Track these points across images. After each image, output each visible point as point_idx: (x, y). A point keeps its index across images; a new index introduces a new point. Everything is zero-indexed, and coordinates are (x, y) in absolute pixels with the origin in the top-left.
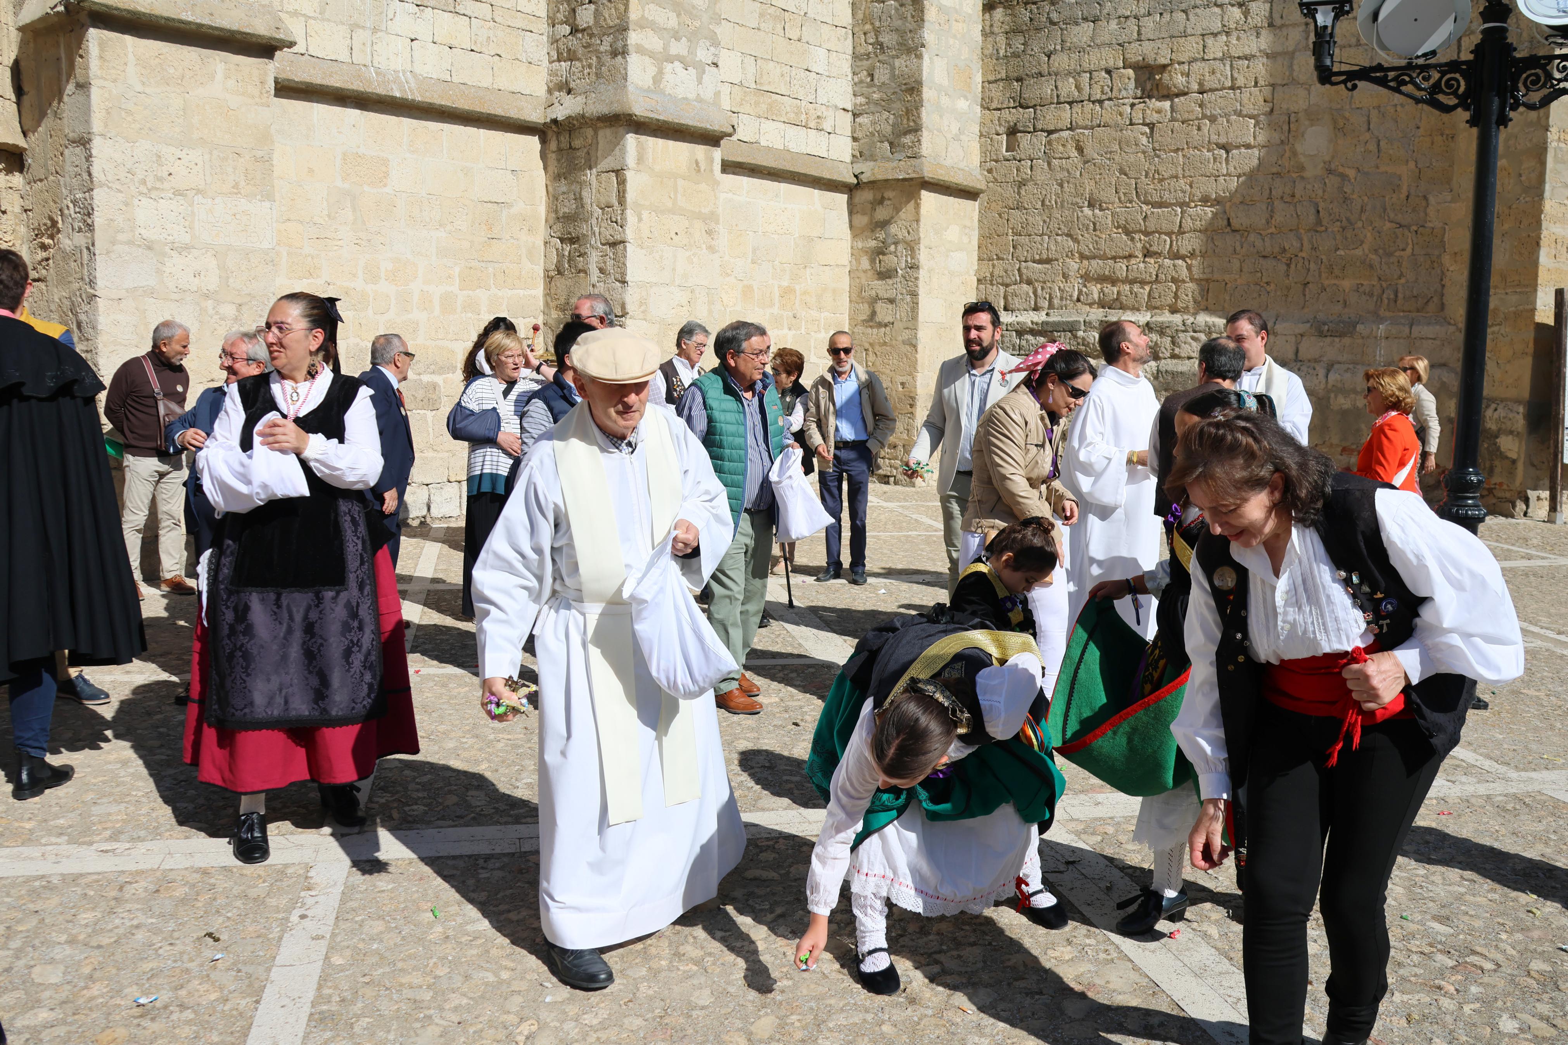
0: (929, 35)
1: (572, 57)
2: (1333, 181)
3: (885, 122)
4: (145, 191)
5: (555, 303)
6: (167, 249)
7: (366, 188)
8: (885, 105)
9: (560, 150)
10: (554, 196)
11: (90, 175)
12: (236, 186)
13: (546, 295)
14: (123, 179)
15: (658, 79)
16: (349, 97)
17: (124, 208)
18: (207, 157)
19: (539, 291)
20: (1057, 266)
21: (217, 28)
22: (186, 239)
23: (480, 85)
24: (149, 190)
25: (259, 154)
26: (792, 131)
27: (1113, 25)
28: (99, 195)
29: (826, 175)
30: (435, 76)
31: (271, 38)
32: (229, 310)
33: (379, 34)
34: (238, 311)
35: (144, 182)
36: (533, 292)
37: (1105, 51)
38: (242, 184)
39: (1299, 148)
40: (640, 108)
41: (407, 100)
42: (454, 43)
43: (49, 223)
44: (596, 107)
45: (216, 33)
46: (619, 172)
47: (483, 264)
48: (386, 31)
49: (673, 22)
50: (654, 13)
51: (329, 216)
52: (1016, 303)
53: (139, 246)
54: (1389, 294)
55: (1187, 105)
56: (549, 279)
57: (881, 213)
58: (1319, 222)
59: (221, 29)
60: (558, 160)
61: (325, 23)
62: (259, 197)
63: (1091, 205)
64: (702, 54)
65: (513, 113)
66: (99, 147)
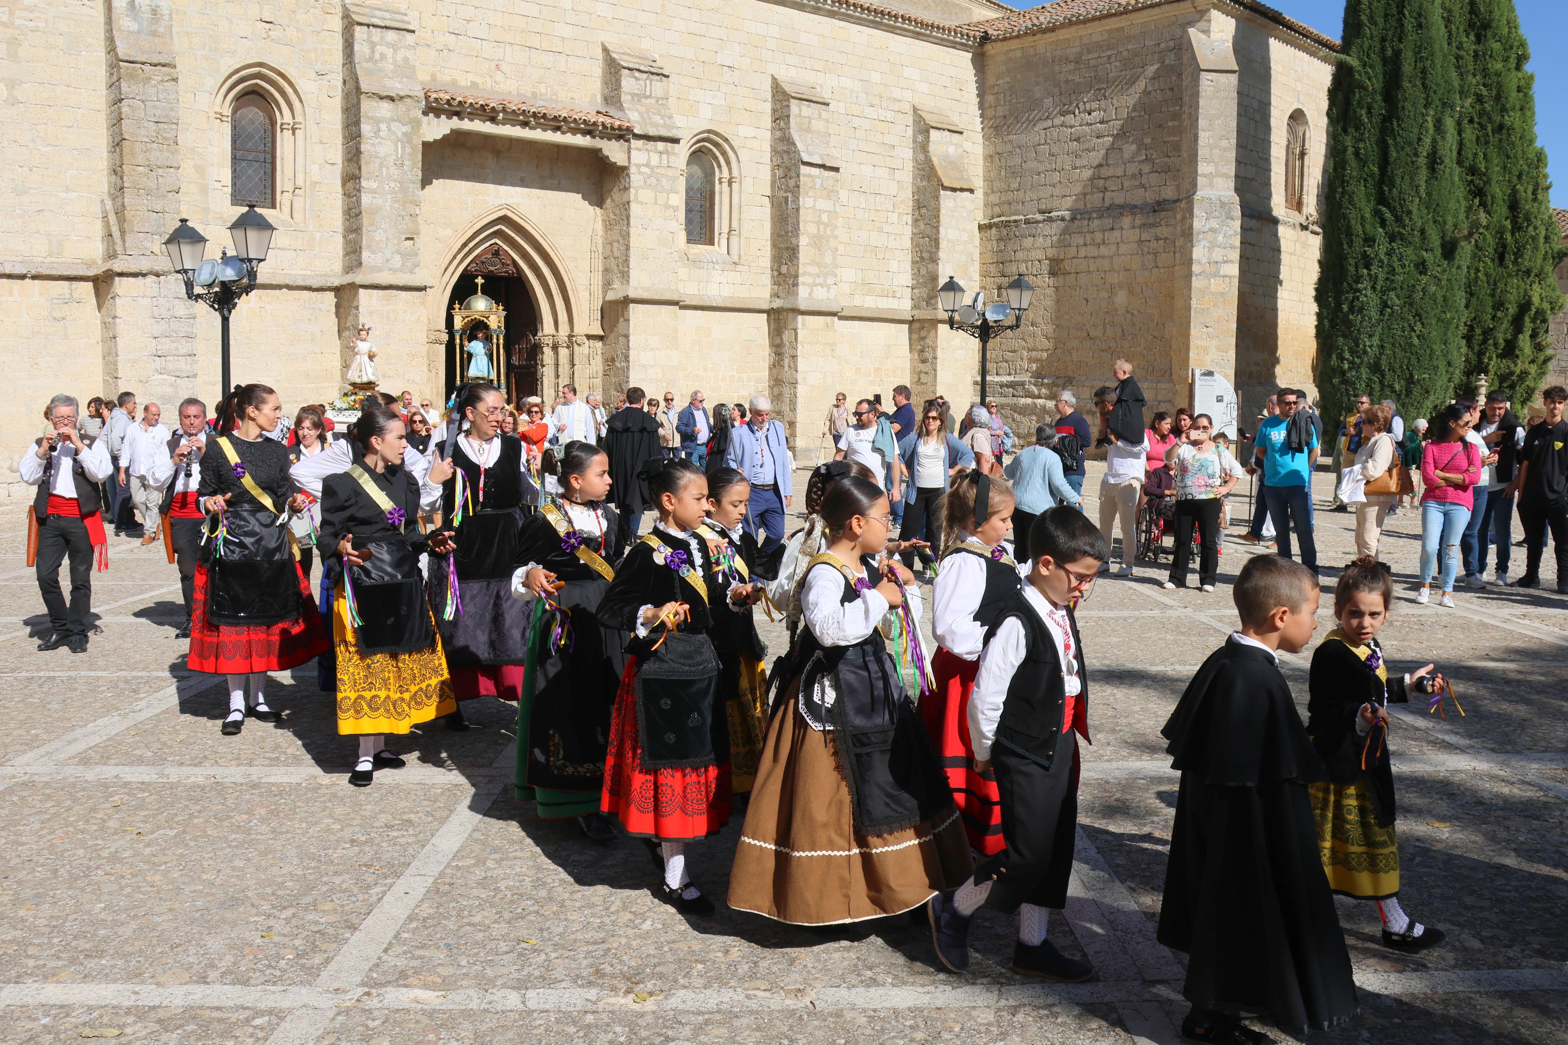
0: (941, 254)
1: (779, 285)
2: (1129, 316)
3: (924, 292)
4: (643, 350)
6: (649, 367)
7: (704, 339)
8: (924, 285)
9: (775, 320)
10: (772, 337)
11: (628, 346)
12: (668, 346)
13: (770, 375)
14: (637, 346)
15: (810, 294)
16: (699, 308)
17: (638, 355)
18: (659, 338)
19: (767, 373)
20: (1018, 354)
22: (654, 363)
23: (745, 296)
25: (675, 336)
26: (880, 299)
27: (1041, 240)
28: (631, 351)
29: (897, 317)
30: (727, 296)
31: (677, 300)
32: (665, 385)
33: (709, 283)
35: (642, 347)
37: (1038, 251)
39: (1116, 300)
40: (802, 307)
41: (718, 307)
42: (735, 282)
43: (611, 358)
44: (787, 305)
45: (662, 300)
46: (795, 330)
47: (745, 364)
48: (711, 282)
49: (817, 271)
50: (809, 269)
51: (691, 350)
52: (1001, 371)
53: (641, 366)
54: (1151, 369)
55: (1070, 279)
56: (770, 369)
57: (923, 334)
58: (1124, 335)
59: (665, 300)
60: (773, 324)
61: (691, 282)
62: (675, 349)
63: (1032, 325)
64: (830, 281)
65: (757, 307)
66: (631, 338)
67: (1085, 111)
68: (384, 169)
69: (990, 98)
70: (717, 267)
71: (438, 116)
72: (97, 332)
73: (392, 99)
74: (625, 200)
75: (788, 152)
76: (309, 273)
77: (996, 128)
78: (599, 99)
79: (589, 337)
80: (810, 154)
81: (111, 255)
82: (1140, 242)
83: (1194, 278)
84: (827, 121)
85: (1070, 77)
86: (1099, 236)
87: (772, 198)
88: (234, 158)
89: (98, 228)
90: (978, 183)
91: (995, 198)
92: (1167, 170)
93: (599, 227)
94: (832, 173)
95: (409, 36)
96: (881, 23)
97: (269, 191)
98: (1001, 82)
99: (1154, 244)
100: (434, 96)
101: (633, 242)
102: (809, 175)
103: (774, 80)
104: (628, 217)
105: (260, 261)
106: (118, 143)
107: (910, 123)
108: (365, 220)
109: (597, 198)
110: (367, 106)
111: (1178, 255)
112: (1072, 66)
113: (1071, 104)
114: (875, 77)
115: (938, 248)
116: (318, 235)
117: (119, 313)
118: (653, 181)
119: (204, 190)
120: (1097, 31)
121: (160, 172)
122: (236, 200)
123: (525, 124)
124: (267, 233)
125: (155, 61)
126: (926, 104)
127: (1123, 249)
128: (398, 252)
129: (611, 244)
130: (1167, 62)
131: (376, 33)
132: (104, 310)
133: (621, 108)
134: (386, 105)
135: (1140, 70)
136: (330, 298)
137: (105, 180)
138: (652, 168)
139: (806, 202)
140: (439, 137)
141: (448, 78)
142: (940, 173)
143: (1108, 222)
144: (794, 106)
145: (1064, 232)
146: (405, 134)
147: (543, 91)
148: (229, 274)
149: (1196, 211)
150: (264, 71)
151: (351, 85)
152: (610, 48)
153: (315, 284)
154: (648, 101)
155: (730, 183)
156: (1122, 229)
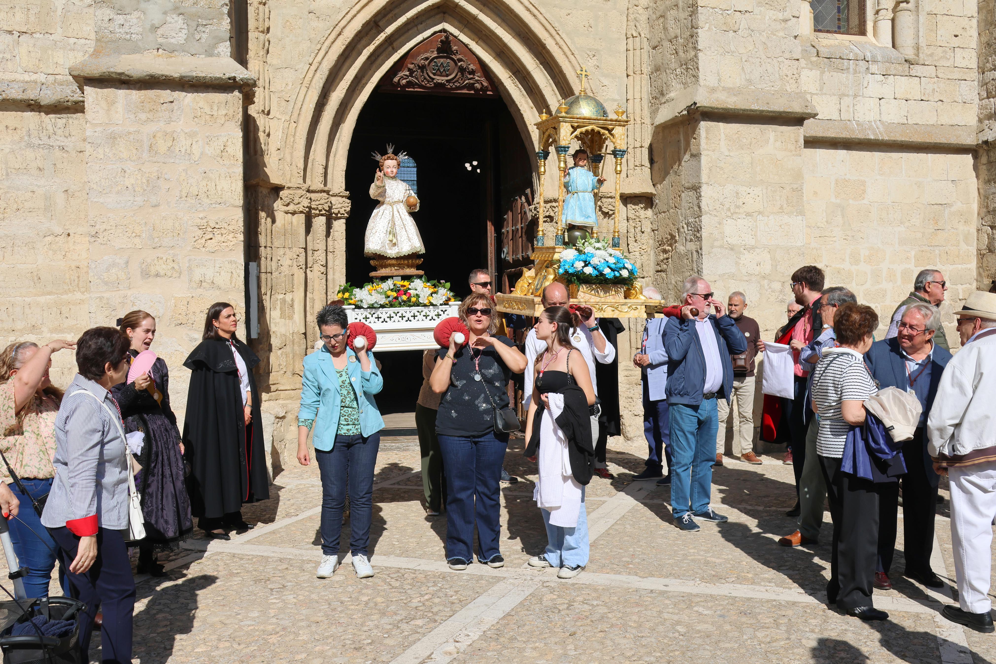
4: (730, 215)
5: (987, 273)
6: (742, 249)
7: (851, 202)
9: (990, 162)
10: (985, 196)
11: (699, 207)
12: (781, 208)
13: (978, 268)
14: (718, 208)
16: (840, 143)
17: (718, 226)
18: (764, 191)
19: (973, 265)
21: (771, 112)
22: (753, 242)
23: (928, 123)
24: (732, 214)
25: (795, 186)
28: (705, 219)
30: (896, 122)
31: (803, 113)
33: (858, 98)
34: (783, 286)
35: (729, 209)
36: (969, 266)
38: (785, 206)
41: (878, 140)
42: (909, 97)
43: (669, 237)
45: (771, 114)
47: (931, 248)
48: (863, 96)
51: (827, 222)
53: (726, 248)
56: (981, 256)
59: (774, 112)
60: (989, 170)
61: (824, 96)
62: (795, 214)
65: (953, 140)
66: (705, 191)
70: (874, 68)
76: (42, 78)
79: (627, 199)
129: (663, 15)
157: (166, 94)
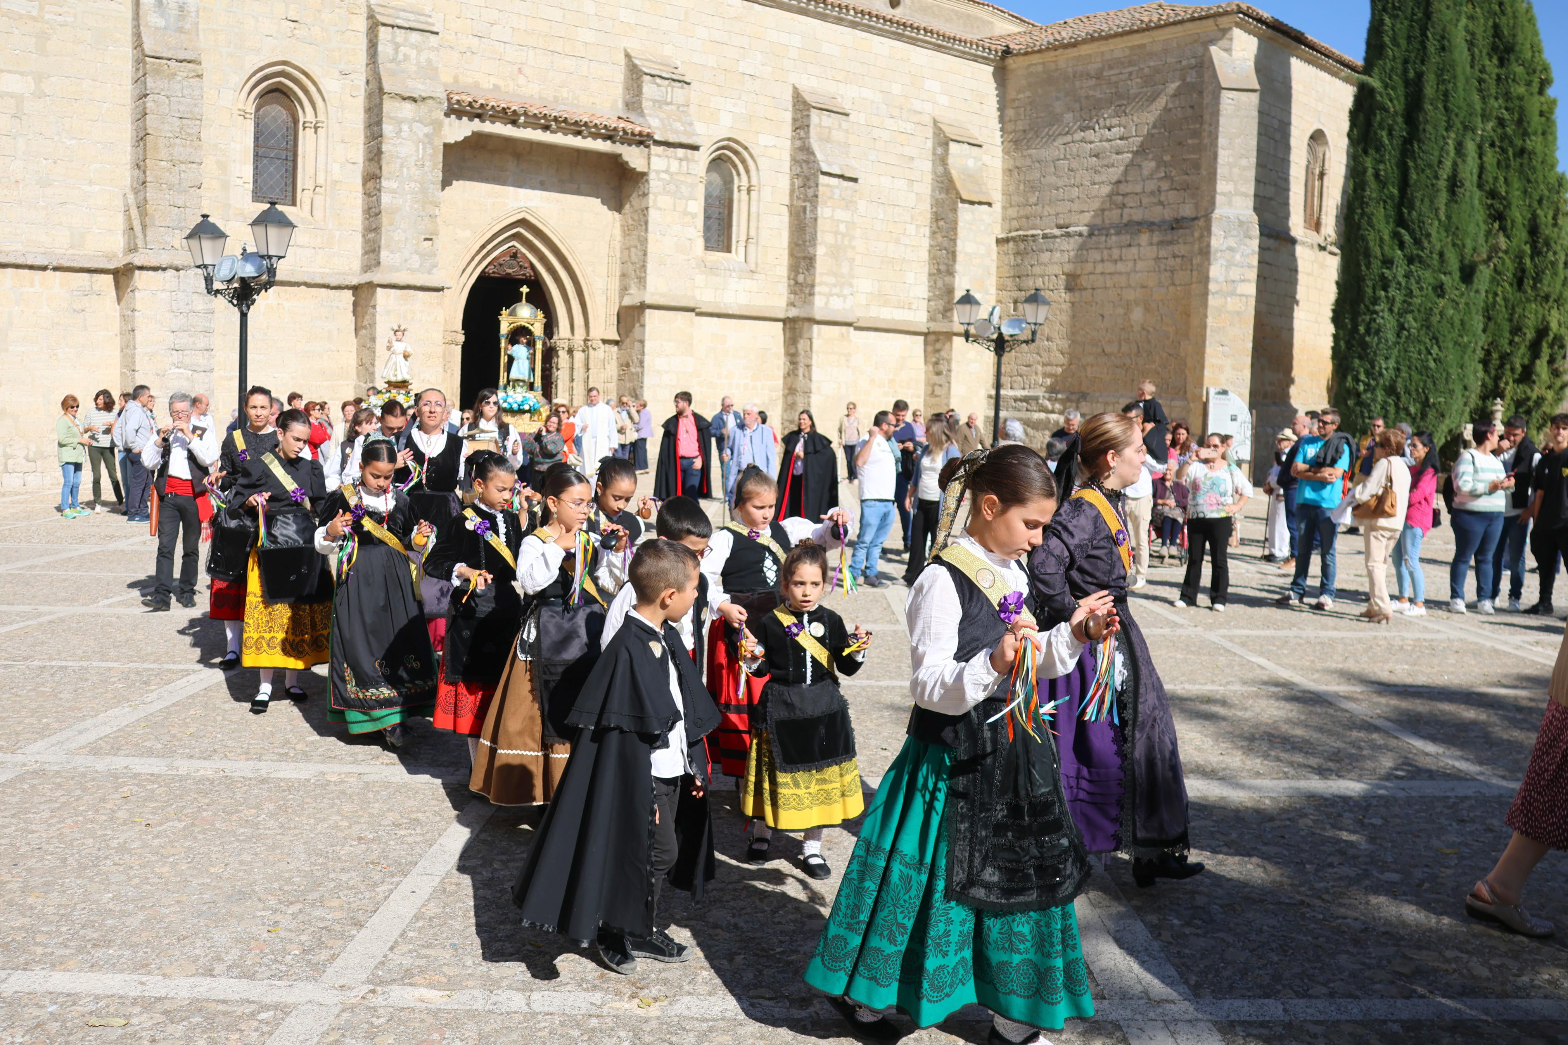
0: (958, 267)
1: (795, 293)
2: (1144, 333)
3: (940, 304)
4: (658, 355)
5: (787, 387)
6: (664, 372)
7: (719, 346)
8: (940, 297)
9: (790, 330)
10: (787, 346)
11: (643, 351)
13: (784, 384)
14: (652, 352)
15: (826, 304)
17: (653, 361)
18: (675, 344)
19: (780, 382)
20: (1033, 368)
22: (669, 369)
23: (761, 305)
25: (690, 342)
26: (896, 311)
27: (1058, 254)
28: (646, 357)
29: (912, 329)
30: (744, 303)
33: (725, 291)
35: (657, 352)
37: (1055, 266)
38: (685, 351)
39: (1131, 317)
40: (818, 317)
41: (736, 314)
42: (751, 290)
43: (626, 363)
44: (803, 315)
46: (810, 339)
47: (760, 372)
48: (728, 289)
49: (833, 281)
50: (825, 279)
51: (706, 356)
52: (1015, 385)
53: (657, 371)
55: (1087, 295)
57: (938, 346)
60: (787, 332)
63: (1048, 340)
64: (846, 291)
65: (773, 315)
66: (647, 344)
67: (1105, 127)
68: (405, 170)
69: (1010, 113)
70: (734, 274)
71: (459, 118)
72: (116, 325)
73: (415, 100)
74: (643, 205)
75: (807, 162)
76: (327, 270)
77: (1016, 142)
78: (620, 104)
79: (605, 342)
80: (830, 165)
81: (132, 249)
82: (1157, 259)
83: (1210, 297)
84: (847, 131)
85: (1091, 93)
86: (1116, 253)
87: (791, 207)
88: (256, 155)
89: (120, 221)
90: (997, 197)
91: (1013, 212)
92: (1186, 187)
93: (617, 232)
94: (851, 184)
95: (432, 37)
96: (902, 35)
97: (290, 189)
98: (1021, 96)
99: (1171, 262)
100: (456, 97)
101: (651, 248)
102: (828, 185)
103: (795, 89)
104: (646, 223)
105: (280, 258)
106: (142, 138)
107: (930, 134)
108: (385, 219)
109: (617, 205)
110: (389, 106)
111: (1195, 273)
112: (1093, 82)
113: (1091, 119)
114: (896, 89)
115: (954, 260)
116: (337, 233)
117: (138, 306)
118: (672, 187)
119: (225, 186)
120: (1119, 48)
121: (183, 167)
122: (257, 196)
123: (546, 128)
124: (287, 231)
125: (181, 57)
126: (946, 116)
127: (1140, 265)
128: (417, 252)
129: (628, 249)
130: (1188, 80)
131: (400, 34)
132: (123, 303)
133: (642, 114)
134: (408, 106)
135: (1161, 87)
136: (347, 297)
137: (128, 174)
138: (671, 174)
139: (824, 212)
140: (460, 138)
141: (470, 80)
142: (959, 185)
143: (1126, 238)
144: (815, 117)
145: (1082, 247)
146: (426, 135)
147: (565, 95)
148: (249, 270)
149: (1215, 229)
150: (288, 69)
151: (374, 85)
152: (632, 54)
153: (334, 283)
154: (669, 108)
155: (749, 191)
156: (1139, 245)
157: (412, 292)
